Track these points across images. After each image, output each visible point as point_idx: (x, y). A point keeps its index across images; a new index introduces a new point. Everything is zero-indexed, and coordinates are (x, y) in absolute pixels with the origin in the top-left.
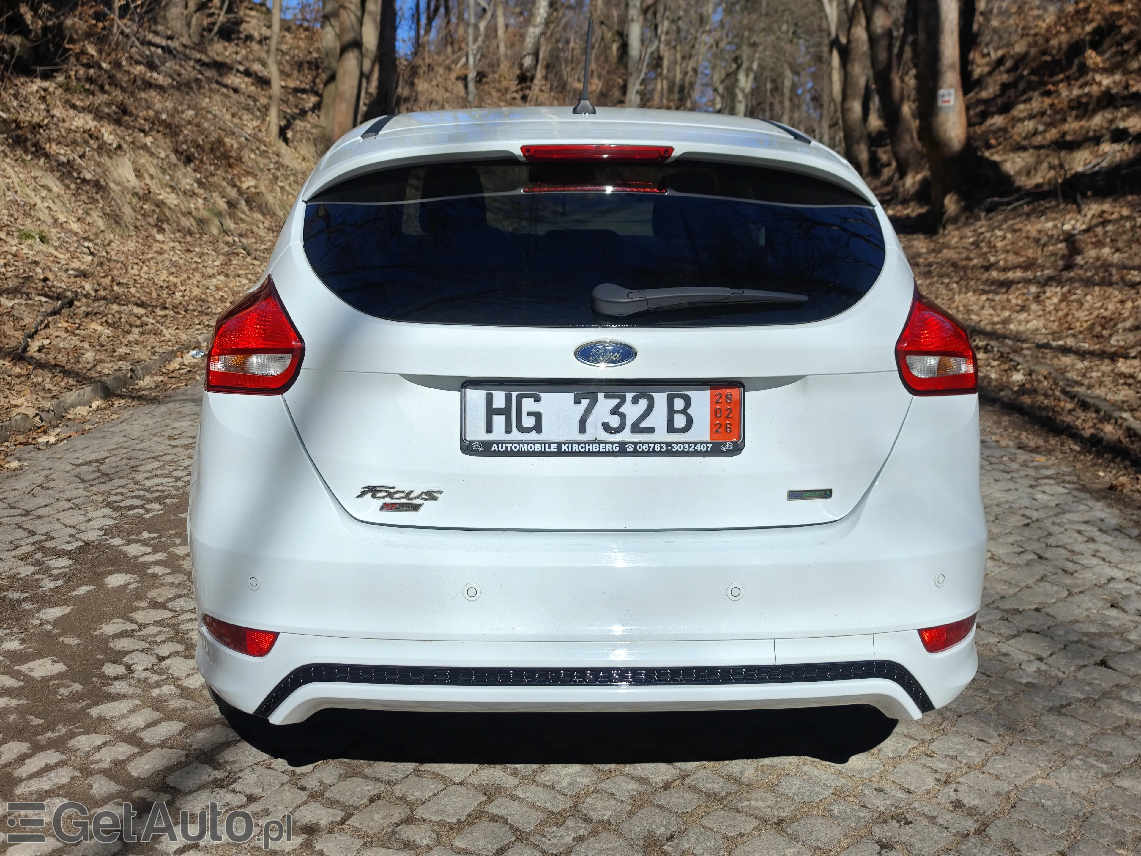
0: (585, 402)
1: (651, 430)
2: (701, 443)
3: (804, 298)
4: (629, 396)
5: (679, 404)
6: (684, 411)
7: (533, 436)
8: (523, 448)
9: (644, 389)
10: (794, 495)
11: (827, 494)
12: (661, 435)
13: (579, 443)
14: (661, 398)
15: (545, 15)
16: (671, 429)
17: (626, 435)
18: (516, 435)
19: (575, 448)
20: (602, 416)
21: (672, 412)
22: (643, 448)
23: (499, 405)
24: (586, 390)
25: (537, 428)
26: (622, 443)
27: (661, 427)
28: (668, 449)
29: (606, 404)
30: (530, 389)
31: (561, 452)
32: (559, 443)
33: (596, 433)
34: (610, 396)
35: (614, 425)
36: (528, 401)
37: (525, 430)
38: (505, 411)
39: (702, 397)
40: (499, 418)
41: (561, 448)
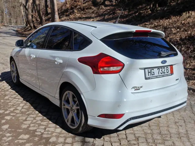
0: (159, 69)
1: (165, 73)
2: (170, 74)
4: (163, 68)
7: (154, 76)
11: (178, 79)
12: (166, 73)
14: (166, 68)
16: (167, 72)
18: (152, 76)
19: (159, 77)
20: (160, 71)
21: (167, 70)
22: (165, 76)
23: (149, 71)
24: (158, 68)
25: (154, 74)
26: (163, 75)
27: (166, 72)
28: (167, 75)
29: (161, 69)
30: (152, 68)
31: (157, 78)
32: (157, 76)
33: (160, 74)
34: (161, 68)
35: (162, 73)
36: (152, 70)
37: (152, 75)
38: (150, 72)
39: (169, 67)
40: (150, 73)
41: (157, 77)
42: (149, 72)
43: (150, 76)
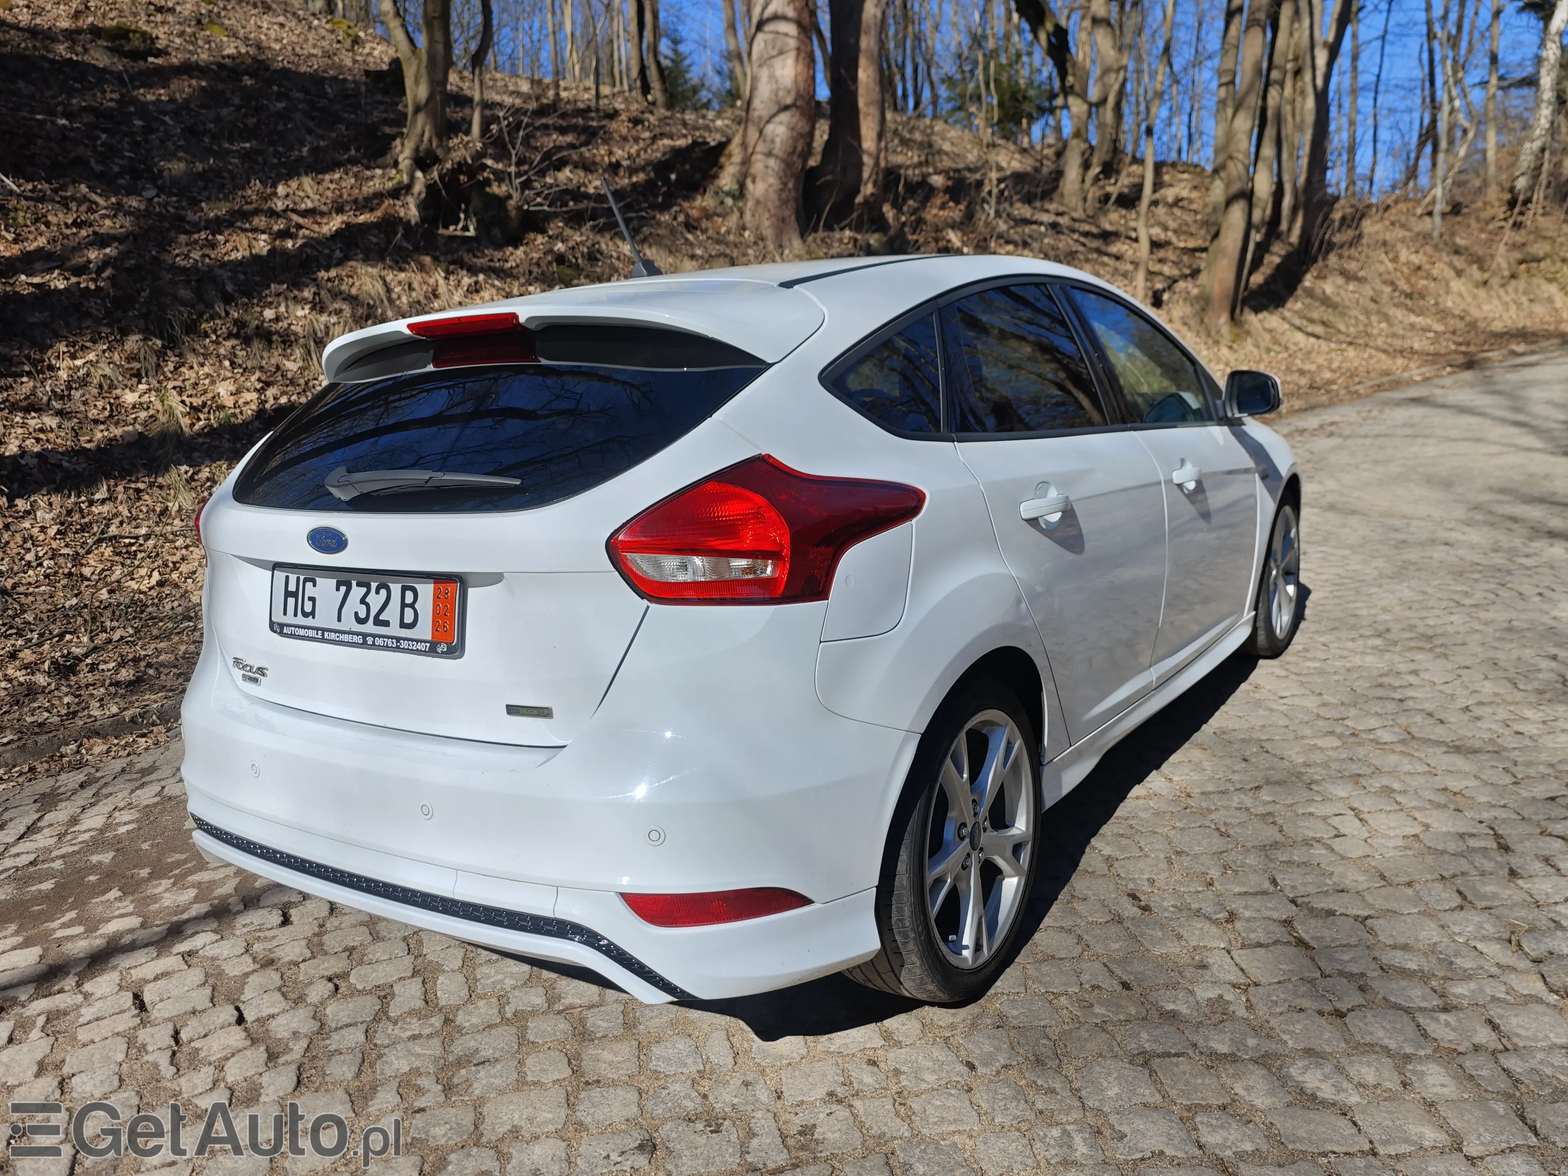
0: (343, 589)
1: (386, 624)
2: (422, 641)
3: (518, 482)
4: (374, 585)
5: (409, 597)
6: (412, 606)
7: (309, 621)
8: (302, 632)
9: (384, 579)
10: (512, 710)
11: (544, 713)
12: (394, 630)
13: (335, 631)
14: (396, 589)
15: (1547, 126)
16: (403, 625)
17: (369, 627)
18: (300, 620)
19: (333, 636)
20: (354, 603)
21: (403, 605)
22: (379, 642)
23: (292, 588)
24: (345, 576)
25: (313, 614)
26: (365, 636)
27: (395, 621)
28: (397, 645)
29: (357, 592)
30: (310, 574)
31: (323, 640)
32: (324, 630)
33: (348, 623)
34: (359, 585)
35: (362, 615)
36: (309, 585)
37: (305, 615)
38: (295, 595)
39: (426, 590)
40: (291, 601)
41: (322, 635)
42: (288, 594)
43: (290, 619)
